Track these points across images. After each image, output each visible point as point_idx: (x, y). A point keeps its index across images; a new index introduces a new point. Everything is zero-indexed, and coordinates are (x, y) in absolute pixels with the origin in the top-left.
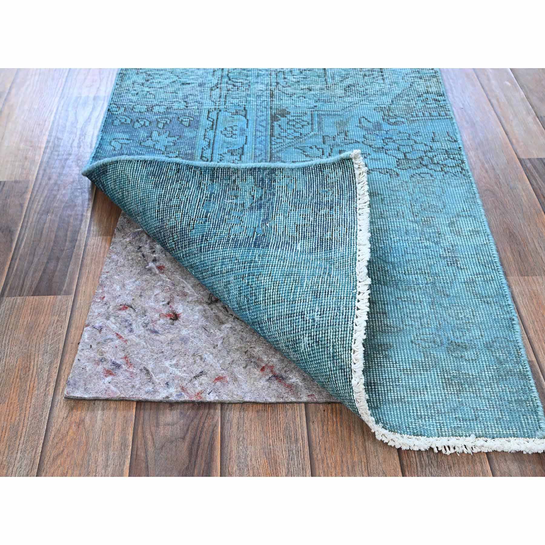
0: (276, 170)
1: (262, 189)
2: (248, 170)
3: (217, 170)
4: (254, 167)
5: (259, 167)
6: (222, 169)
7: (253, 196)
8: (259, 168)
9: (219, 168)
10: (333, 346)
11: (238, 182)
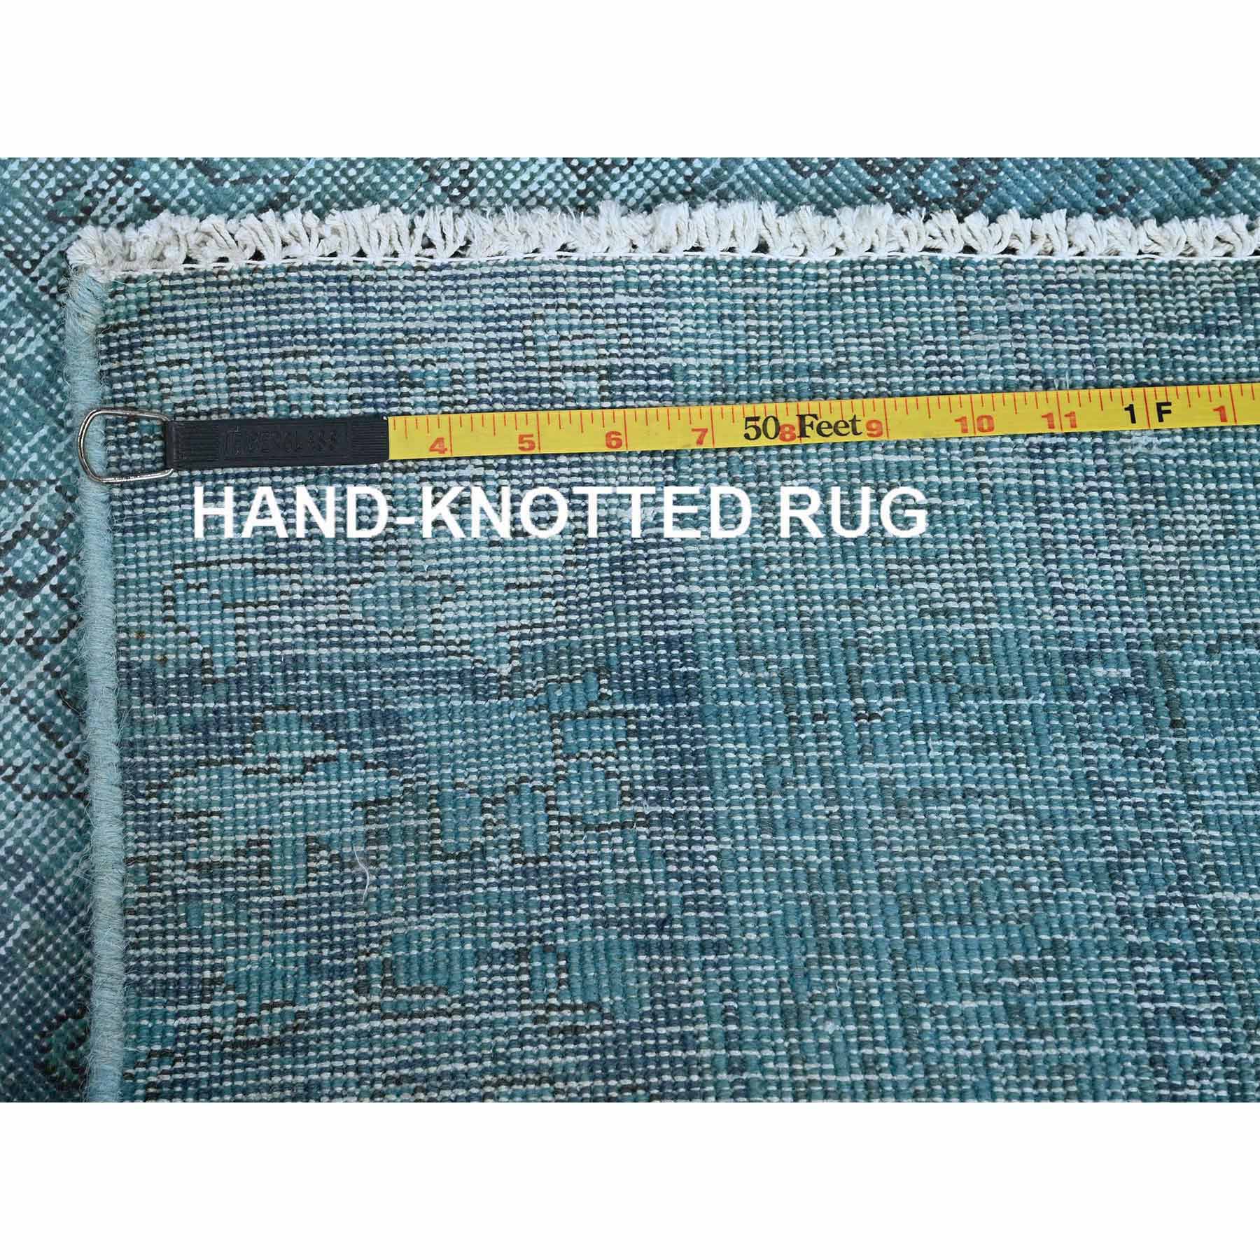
0: (129, 666)
1: (260, 723)
2: (135, 807)
3: (138, 969)
4: (116, 776)
5: (116, 750)
6: (137, 946)
7: (309, 765)
8: (127, 747)
9: (126, 958)
10: (1169, 328)
11: (218, 849)
